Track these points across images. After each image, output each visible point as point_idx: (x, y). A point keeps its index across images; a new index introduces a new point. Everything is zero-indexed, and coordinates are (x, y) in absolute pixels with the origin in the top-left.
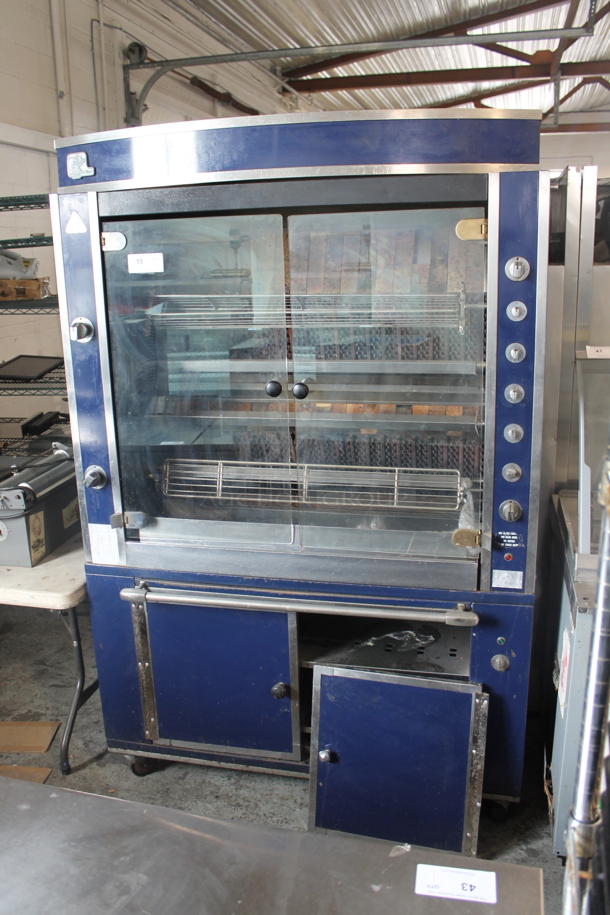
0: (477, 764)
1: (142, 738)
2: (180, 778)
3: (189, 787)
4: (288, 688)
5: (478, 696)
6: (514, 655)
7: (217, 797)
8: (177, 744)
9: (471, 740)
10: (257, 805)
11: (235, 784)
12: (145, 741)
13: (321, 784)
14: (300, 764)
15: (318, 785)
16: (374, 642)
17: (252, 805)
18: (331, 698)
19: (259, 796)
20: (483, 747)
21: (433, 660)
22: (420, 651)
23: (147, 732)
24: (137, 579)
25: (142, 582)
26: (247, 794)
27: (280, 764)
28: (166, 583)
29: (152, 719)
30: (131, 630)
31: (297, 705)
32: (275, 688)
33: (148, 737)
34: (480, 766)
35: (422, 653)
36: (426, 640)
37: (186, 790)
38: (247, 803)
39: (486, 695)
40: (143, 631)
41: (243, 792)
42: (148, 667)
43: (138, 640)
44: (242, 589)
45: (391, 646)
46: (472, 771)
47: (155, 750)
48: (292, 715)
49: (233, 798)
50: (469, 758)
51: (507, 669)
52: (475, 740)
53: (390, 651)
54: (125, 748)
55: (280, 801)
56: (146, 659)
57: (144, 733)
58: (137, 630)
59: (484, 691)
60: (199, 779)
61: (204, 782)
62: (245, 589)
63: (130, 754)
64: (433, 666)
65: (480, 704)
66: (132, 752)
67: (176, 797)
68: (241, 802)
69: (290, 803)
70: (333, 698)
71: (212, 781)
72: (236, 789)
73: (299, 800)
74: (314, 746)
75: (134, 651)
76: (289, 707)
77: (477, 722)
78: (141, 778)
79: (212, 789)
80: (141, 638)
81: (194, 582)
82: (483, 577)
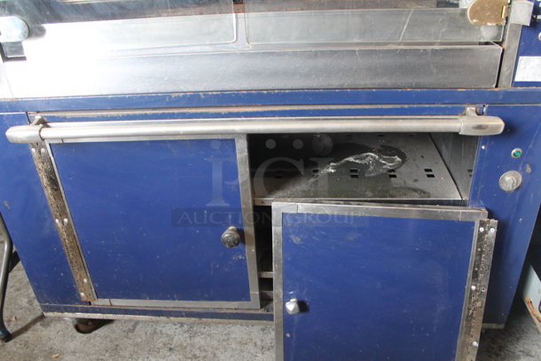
0: (477, 301)
1: (79, 300)
2: (130, 331)
3: (139, 340)
4: (241, 232)
5: (482, 224)
6: (529, 170)
7: (171, 349)
8: (118, 303)
9: (470, 274)
10: (215, 355)
11: (188, 331)
12: (82, 303)
13: (288, 335)
14: (261, 312)
15: (285, 336)
16: (334, 167)
17: (210, 355)
18: (296, 240)
19: (215, 343)
20: (485, 283)
21: (411, 184)
22: (391, 174)
23: (82, 294)
24: (31, 114)
25: (38, 117)
26: (202, 342)
27: (237, 314)
28: (69, 115)
29: (85, 280)
30: (38, 182)
31: (253, 250)
32: (226, 235)
33: (85, 299)
34: (480, 304)
35: (395, 176)
36: (393, 161)
37: (137, 345)
38: (204, 354)
39: (494, 222)
40: (53, 182)
41: (199, 340)
42: (69, 224)
43: (48, 192)
44: (171, 111)
45: (356, 171)
46: (469, 309)
47: (95, 311)
48: (247, 262)
49: (188, 349)
50: (467, 294)
51: (518, 189)
52: (475, 275)
53: (357, 176)
54: (62, 312)
55: (238, 347)
56: (63, 214)
57: (79, 295)
58: (45, 181)
59: (490, 216)
60: (150, 330)
61: (155, 332)
62: (176, 111)
63: (68, 316)
64: (415, 190)
65: (485, 232)
66: (71, 315)
67: (127, 354)
68: (197, 353)
69: (250, 347)
70: (299, 239)
71: (164, 330)
72: (190, 337)
73: (259, 343)
74: (277, 295)
75: (46, 207)
76: (243, 253)
77: (480, 254)
78: (87, 335)
79: (164, 340)
80: (52, 189)
81: (105, 110)
82: (504, 68)
